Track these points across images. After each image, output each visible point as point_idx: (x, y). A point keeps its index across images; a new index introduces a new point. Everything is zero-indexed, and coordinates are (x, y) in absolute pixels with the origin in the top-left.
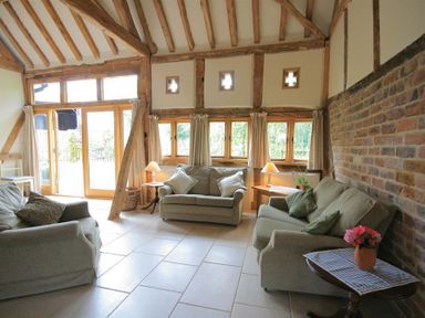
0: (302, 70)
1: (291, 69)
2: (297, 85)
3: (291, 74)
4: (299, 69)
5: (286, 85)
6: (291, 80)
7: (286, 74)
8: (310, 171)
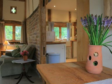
0: (17, 8)
1: (14, 7)
2: (16, 13)
3: (14, 9)
4: (16, 7)
5: (12, 12)
6: (14, 10)
7: (12, 8)
8: (21, 44)
